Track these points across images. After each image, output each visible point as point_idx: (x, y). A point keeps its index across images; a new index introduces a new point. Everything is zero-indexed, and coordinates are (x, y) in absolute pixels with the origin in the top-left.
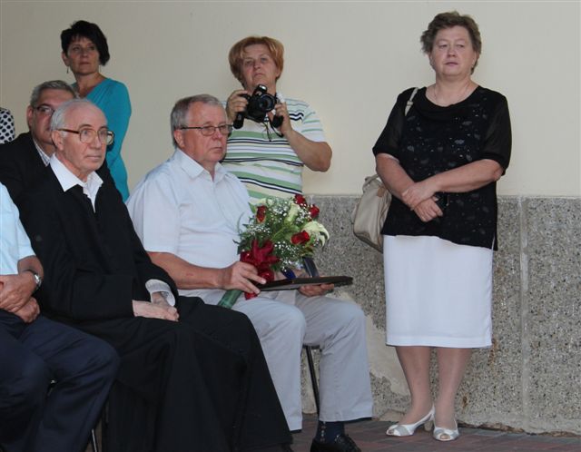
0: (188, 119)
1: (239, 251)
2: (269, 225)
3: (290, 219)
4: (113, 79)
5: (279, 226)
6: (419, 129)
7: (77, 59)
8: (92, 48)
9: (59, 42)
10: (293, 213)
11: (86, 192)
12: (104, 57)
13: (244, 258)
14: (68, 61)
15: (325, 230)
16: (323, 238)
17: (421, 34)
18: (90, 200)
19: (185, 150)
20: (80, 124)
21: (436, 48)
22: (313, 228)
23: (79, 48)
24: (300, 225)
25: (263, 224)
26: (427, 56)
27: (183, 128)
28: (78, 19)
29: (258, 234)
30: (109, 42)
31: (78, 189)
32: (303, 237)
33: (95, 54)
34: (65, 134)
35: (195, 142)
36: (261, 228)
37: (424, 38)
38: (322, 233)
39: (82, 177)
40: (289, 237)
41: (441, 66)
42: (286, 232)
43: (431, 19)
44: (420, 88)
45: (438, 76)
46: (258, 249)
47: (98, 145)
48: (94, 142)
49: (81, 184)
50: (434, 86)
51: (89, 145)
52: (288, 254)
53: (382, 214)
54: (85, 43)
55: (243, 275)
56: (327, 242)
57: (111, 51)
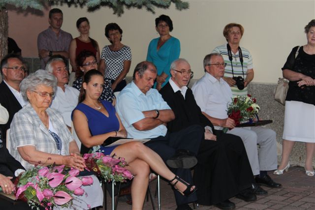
0: (211, 62)
1: (228, 114)
2: (239, 104)
3: (246, 102)
4: (175, 37)
5: (242, 105)
6: (302, 63)
7: (161, 29)
8: (166, 26)
9: (155, 22)
10: (247, 100)
11: (182, 93)
12: (171, 29)
13: (229, 116)
14: (158, 30)
15: (259, 107)
16: (257, 110)
17: (305, 26)
18: (182, 96)
19: (210, 73)
20: (181, 69)
21: (309, 33)
22: (254, 106)
23: (162, 25)
24: (250, 104)
25: (237, 104)
26: (306, 34)
27: (209, 65)
28: (162, 14)
29: (234, 108)
30: (173, 23)
31: (179, 92)
32: (251, 109)
33: (168, 28)
34: (176, 72)
35: (214, 70)
36: (236, 106)
37: (306, 28)
38: (257, 108)
39: (180, 87)
40: (246, 109)
41: (310, 40)
42: (244, 107)
43: (310, 21)
44: (301, 46)
45: (308, 42)
46: (235, 113)
47: (188, 77)
48: (186, 76)
49: (180, 90)
50: (307, 45)
51: (184, 76)
52: (245, 115)
53: (285, 93)
54: (164, 23)
55: (230, 122)
56: (259, 111)
57: (174, 26)
